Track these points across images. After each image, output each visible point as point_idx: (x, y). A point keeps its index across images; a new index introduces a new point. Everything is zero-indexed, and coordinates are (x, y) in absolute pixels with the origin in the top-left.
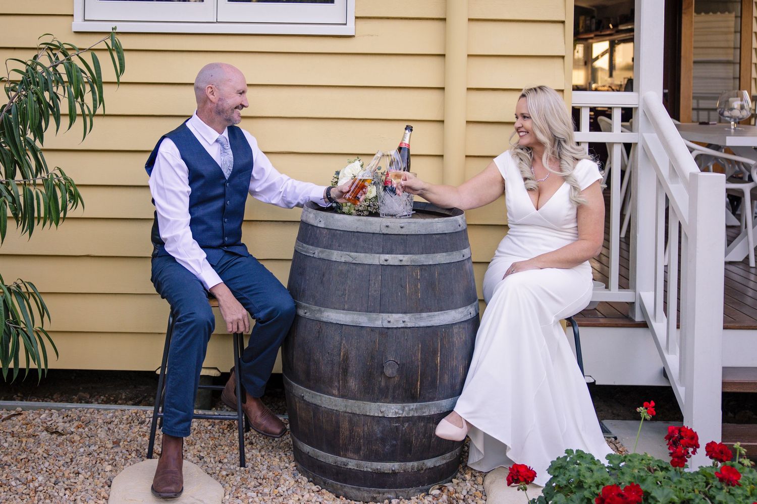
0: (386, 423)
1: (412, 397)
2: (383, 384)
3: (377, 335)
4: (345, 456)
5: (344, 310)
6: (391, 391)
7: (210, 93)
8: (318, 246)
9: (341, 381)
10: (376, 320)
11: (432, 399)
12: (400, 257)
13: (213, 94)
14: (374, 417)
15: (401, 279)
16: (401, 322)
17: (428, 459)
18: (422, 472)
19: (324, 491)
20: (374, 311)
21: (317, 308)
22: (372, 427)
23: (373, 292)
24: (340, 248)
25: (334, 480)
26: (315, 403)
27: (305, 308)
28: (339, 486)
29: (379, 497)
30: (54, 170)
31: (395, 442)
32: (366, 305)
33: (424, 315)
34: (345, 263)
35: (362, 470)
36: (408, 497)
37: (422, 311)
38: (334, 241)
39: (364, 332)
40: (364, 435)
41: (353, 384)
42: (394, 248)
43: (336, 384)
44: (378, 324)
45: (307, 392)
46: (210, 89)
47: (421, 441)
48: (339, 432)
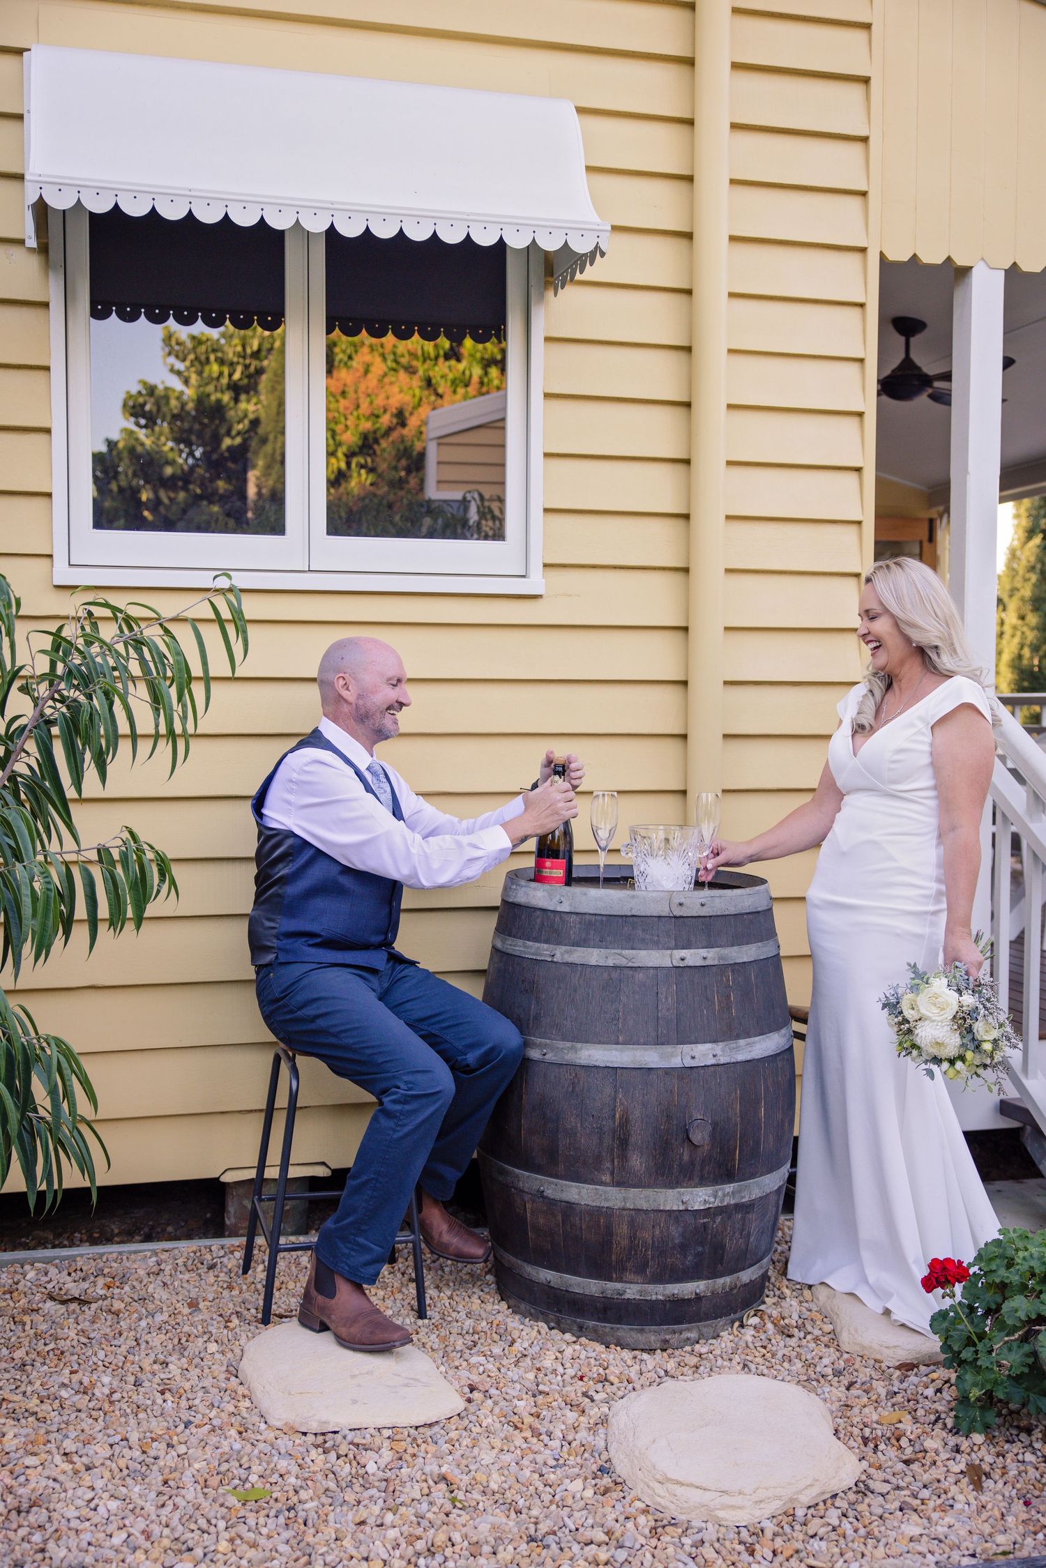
0: (690, 1219)
1: (726, 1174)
2: (686, 1157)
3: (675, 1081)
4: (620, 1280)
5: (617, 1043)
6: (698, 1168)
7: (343, 687)
8: (559, 943)
9: (616, 1161)
10: (672, 1055)
11: (752, 1176)
12: (703, 952)
13: (347, 689)
14: (670, 1212)
15: (706, 987)
16: (711, 1056)
17: (744, 1269)
18: (735, 1291)
19: (583, 1340)
20: (666, 1042)
21: (568, 1044)
22: (668, 1227)
23: (664, 1011)
24: (602, 943)
25: (599, 1320)
26: (567, 1199)
27: (540, 1046)
28: (607, 1330)
29: (674, 1339)
30: (122, 831)
31: (700, 1249)
32: (653, 1034)
33: (742, 1042)
34: (615, 967)
35: (649, 1298)
36: (715, 1335)
37: (738, 1037)
38: (592, 933)
39: (653, 1077)
40: (653, 1242)
41: (637, 1162)
42: (693, 938)
43: (608, 1165)
44: (676, 1062)
45: (551, 1183)
46: (341, 680)
47: (737, 1242)
48: (611, 1243)
